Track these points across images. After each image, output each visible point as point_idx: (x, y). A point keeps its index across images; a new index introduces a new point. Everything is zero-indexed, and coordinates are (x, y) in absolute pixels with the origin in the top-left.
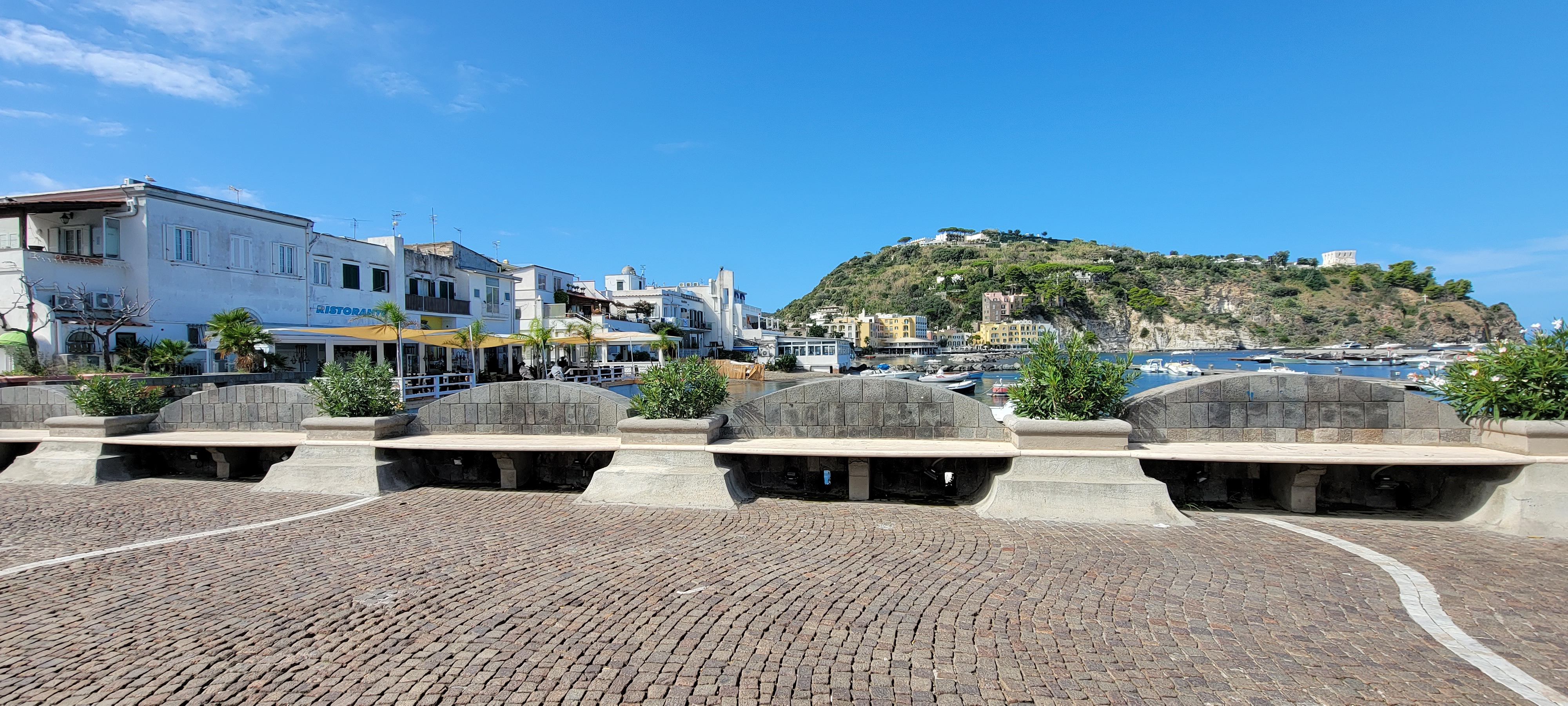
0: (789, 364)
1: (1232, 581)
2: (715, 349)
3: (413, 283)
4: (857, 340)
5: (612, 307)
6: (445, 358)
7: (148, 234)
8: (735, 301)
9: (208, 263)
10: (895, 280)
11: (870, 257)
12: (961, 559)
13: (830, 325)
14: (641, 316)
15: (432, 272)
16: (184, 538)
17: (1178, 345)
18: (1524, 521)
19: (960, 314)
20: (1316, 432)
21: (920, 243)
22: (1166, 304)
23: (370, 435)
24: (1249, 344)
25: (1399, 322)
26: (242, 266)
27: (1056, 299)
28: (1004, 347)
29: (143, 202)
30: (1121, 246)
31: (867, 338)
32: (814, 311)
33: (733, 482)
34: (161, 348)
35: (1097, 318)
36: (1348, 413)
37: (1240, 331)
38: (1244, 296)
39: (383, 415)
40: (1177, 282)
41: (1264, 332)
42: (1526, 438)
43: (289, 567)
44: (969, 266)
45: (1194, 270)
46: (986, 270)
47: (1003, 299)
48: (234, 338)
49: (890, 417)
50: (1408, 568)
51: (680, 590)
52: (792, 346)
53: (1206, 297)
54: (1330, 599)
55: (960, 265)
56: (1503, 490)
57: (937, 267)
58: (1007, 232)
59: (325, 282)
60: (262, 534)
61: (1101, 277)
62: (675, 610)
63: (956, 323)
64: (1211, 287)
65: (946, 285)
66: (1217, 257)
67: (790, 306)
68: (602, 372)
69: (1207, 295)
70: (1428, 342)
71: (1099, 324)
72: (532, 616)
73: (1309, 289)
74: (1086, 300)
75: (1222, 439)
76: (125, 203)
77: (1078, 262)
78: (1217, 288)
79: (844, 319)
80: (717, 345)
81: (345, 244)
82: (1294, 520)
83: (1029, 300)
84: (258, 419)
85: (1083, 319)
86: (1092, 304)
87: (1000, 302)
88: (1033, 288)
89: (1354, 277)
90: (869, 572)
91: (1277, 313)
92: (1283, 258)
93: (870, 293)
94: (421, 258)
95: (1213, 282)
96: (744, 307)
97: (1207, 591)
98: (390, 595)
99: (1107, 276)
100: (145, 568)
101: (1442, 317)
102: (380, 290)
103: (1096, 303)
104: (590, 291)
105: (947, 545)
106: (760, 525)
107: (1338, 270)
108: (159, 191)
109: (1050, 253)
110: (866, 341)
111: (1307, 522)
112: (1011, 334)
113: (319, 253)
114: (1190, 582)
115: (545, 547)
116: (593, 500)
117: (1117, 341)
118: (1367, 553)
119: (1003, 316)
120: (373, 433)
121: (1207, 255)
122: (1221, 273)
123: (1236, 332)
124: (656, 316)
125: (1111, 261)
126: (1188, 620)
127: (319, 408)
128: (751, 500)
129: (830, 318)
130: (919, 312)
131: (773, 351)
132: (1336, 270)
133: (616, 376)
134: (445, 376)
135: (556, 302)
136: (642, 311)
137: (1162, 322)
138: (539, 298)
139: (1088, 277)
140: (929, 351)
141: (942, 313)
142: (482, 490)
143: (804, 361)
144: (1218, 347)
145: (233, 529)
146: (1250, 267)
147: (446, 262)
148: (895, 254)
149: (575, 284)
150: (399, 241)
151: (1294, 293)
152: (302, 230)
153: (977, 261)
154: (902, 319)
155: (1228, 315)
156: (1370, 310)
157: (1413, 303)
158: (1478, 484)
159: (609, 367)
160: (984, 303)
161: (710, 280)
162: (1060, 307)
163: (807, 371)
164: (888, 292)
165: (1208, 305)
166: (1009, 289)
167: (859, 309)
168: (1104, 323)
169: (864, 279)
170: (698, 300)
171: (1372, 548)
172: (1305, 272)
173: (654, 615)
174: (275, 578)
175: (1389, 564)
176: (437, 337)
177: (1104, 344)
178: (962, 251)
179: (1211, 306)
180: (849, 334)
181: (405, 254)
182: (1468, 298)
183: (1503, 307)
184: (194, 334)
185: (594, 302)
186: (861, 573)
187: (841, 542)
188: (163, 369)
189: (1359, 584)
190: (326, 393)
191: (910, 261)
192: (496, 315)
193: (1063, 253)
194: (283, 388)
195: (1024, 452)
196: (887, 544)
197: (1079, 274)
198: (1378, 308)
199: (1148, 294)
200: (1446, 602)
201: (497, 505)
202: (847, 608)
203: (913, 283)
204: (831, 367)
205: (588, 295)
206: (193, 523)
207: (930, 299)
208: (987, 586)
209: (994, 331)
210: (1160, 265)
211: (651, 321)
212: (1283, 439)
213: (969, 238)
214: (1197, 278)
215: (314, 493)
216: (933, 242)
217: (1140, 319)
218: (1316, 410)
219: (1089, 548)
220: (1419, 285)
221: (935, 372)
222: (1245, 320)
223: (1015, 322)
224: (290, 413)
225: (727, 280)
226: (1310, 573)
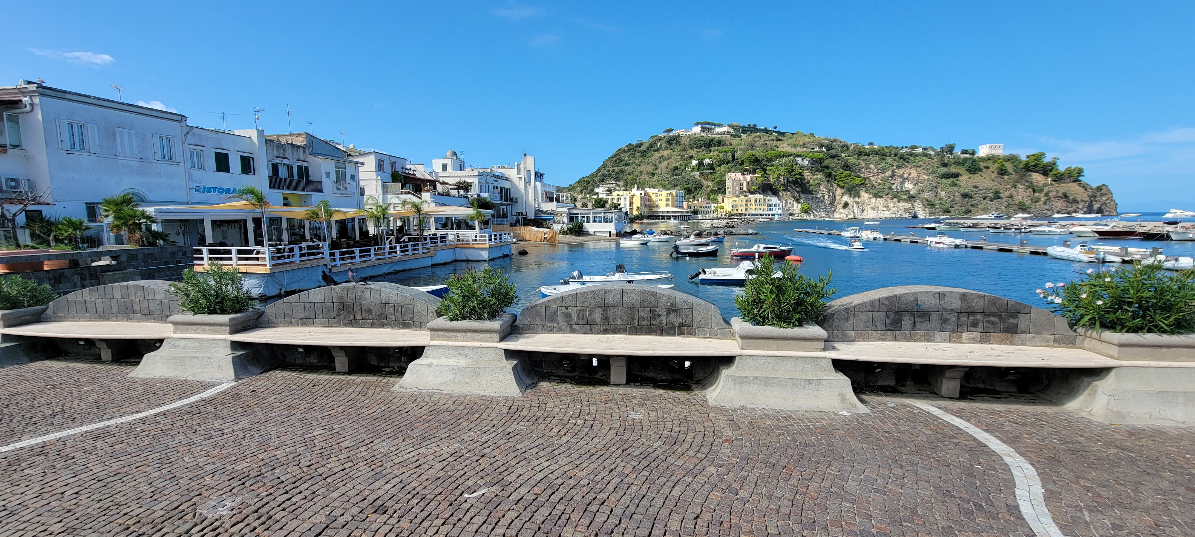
0: (578, 230)
1: (893, 476)
2: (520, 217)
3: (275, 168)
4: (631, 209)
5: (438, 186)
6: (303, 227)
7: (44, 128)
8: (536, 180)
9: (99, 152)
10: (660, 162)
11: (642, 144)
12: (691, 453)
13: (610, 197)
14: (462, 192)
15: (290, 158)
16: (64, 433)
17: (870, 214)
18: (1109, 411)
19: (709, 189)
20: (965, 335)
21: (680, 133)
22: (864, 184)
23: (226, 330)
24: (922, 213)
25: (1029, 198)
26: (128, 154)
27: (782, 179)
28: (741, 215)
29: (37, 100)
30: (832, 138)
31: (638, 207)
32: (598, 186)
33: (520, 372)
34: (63, 224)
35: (811, 194)
36: (988, 322)
37: (916, 204)
38: (920, 178)
39: (236, 312)
40: (872, 166)
41: (933, 205)
42: (1117, 347)
43: (148, 469)
44: (717, 152)
45: (885, 157)
46: (729, 155)
47: (741, 179)
48: (123, 219)
49: (644, 318)
50: (1022, 459)
51: (468, 493)
52: (579, 216)
53: (892, 178)
54: (965, 496)
55: (711, 151)
56: (1096, 386)
57: (693, 152)
58: (747, 126)
59: (200, 167)
60: (131, 428)
61: (816, 162)
62: (461, 516)
63: (706, 196)
64: (897, 171)
65: (699, 167)
66: (902, 148)
67: (579, 182)
68: (431, 239)
69: (893, 176)
70: (1049, 213)
71: (813, 198)
72: (343, 527)
73: (968, 173)
74: (804, 179)
75: (895, 339)
76: (21, 101)
77: (799, 150)
78: (901, 171)
79: (621, 193)
80: (522, 215)
81: (216, 136)
82: (942, 406)
83: (761, 179)
84: (133, 312)
85: (801, 194)
86: (808, 182)
87: (740, 180)
88: (764, 170)
89: (1001, 164)
90: (619, 469)
91: (943, 190)
92: (950, 149)
93: (641, 172)
94: (280, 146)
95: (898, 167)
96: (543, 185)
97: (874, 487)
98: (229, 504)
99: (820, 161)
100: (26, 471)
101: (1060, 195)
102: (247, 173)
103: (811, 182)
104: (421, 172)
105: (681, 437)
106: (539, 414)
107: (990, 158)
108: (50, 91)
109: (779, 142)
110: (637, 210)
111: (953, 407)
112: (747, 205)
113: (193, 143)
114: (862, 477)
115: (363, 444)
116: (408, 387)
117: (825, 211)
118: (995, 444)
119: (742, 192)
120: (228, 328)
121: (896, 146)
122: (904, 160)
123: (912, 205)
124: (474, 193)
125: (824, 149)
126: (858, 520)
127: (182, 307)
128: (534, 385)
129: (610, 191)
130: (678, 188)
131: (565, 220)
132: (988, 159)
133: (442, 242)
134: (304, 244)
135: (393, 182)
136: (462, 188)
137: (859, 197)
138: (379, 178)
139: (806, 162)
140: (684, 218)
141: (696, 189)
142: (321, 373)
143: (589, 227)
144: (899, 216)
145: (107, 423)
146: (926, 155)
147: (301, 150)
148: (661, 142)
149: (408, 167)
150: (260, 133)
151: (956, 175)
152: (178, 124)
153: (724, 148)
154: (665, 193)
155: (908, 192)
156: (1010, 189)
157: (1041, 184)
158: (1078, 379)
159: (436, 234)
160: (727, 181)
161: (516, 164)
162: (784, 185)
163: (591, 235)
164: (654, 172)
165: (894, 184)
166: (746, 170)
167: (632, 185)
168: (817, 197)
169: (637, 161)
170: (507, 179)
171: (997, 437)
172: (966, 160)
173: (443, 524)
174: (135, 483)
175: (1009, 456)
176: (298, 212)
177: (816, 213)
178: (712, 140)
179: (895, 185)
180: (625, 205)
181: (266, 143)
182: (1080, 181)
183: (1104, 187)
184: (92, 211)
185: (422, 181)
186: (612, 470)
187: (600, 434)
188: (66, 242)
189: (986, 478)
190: (188, 295)
191: (672, 147)
192: (345, 192)
193: (788, 142)
194: (152, 287)
195: (745, 352)
196: (636, 435)
197: (799, 160)
198: (1015, 188)
199: (850, 175)
200: (1050, 497)
201: (330, 392)
202: (598, 511)
203: (674, 165)
204: (610, 232)
205: (419, 175)
206: (74, 416)
207: (687, 177)
208: (709, 484)
209: (734, 203)
210: (861, 153)
211: (469, 196)
212: (939, 340)
213: (718, 130)
214: (887, 163)
215: (181, 378)
216: (690, 133)
217: (843, 194)
218: (965, 318)
219: (788, 438)
220: (1046, 170)
221: (688, 236)
222: (919, 195)
223: (750, 196)
224: (159, 307)
225: (530, 163)
226: (951, 466)
